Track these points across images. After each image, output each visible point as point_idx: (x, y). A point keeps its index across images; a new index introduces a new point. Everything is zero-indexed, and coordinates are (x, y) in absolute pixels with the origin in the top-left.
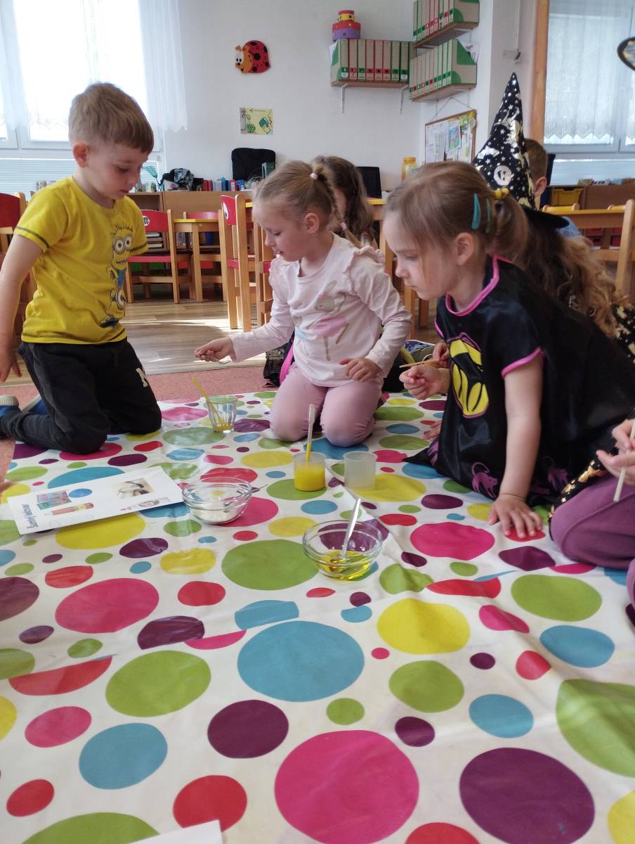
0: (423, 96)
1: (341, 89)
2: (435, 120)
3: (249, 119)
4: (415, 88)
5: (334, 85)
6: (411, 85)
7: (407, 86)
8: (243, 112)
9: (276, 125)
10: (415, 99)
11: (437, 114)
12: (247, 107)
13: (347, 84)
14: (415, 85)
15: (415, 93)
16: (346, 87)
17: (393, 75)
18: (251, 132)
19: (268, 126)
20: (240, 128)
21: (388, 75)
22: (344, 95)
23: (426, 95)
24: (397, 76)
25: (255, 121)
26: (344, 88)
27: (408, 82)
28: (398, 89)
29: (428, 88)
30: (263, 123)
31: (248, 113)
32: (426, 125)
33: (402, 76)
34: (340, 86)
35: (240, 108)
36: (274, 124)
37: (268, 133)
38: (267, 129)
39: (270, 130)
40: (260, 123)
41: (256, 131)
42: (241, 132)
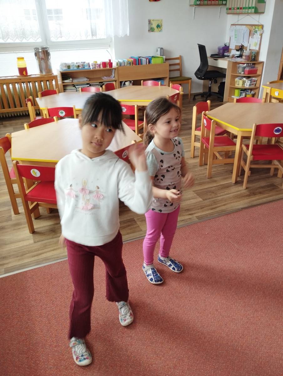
0: (234, 13)
1: (194, 8)
2: (237, 24)
3: (152, 25)
4: (230, 9)
5: (191, 6)
6: (228, 7)
7: (225, 7)
8: (150, 21)
9: (164, 27)
10: (228, 14)
11: (238, 21)
12: (151, 19)
14: (230, 7)
15: (230, 11)
17: (220, 2)
18: (152, 31)
19: (160, 28)
20: (148, 30)
21: (218, 2)
22: (195, 11)
23: (237, 13)
25: (154, 26)
26: (196, 8)
27: (226, 5)
28: (218, 6)
29: (238, 11)
30: (158, 26)
31: (152, 22)
32: (232, 25)
33: (223, 2)
34: (194, 6)
35: (148, 20)
36: (163, 27)
37: (160, 31)
38: (160, 29)
39: (161, 30)
40: (157, 27)
41: (154, 31)
42: (149, 32)
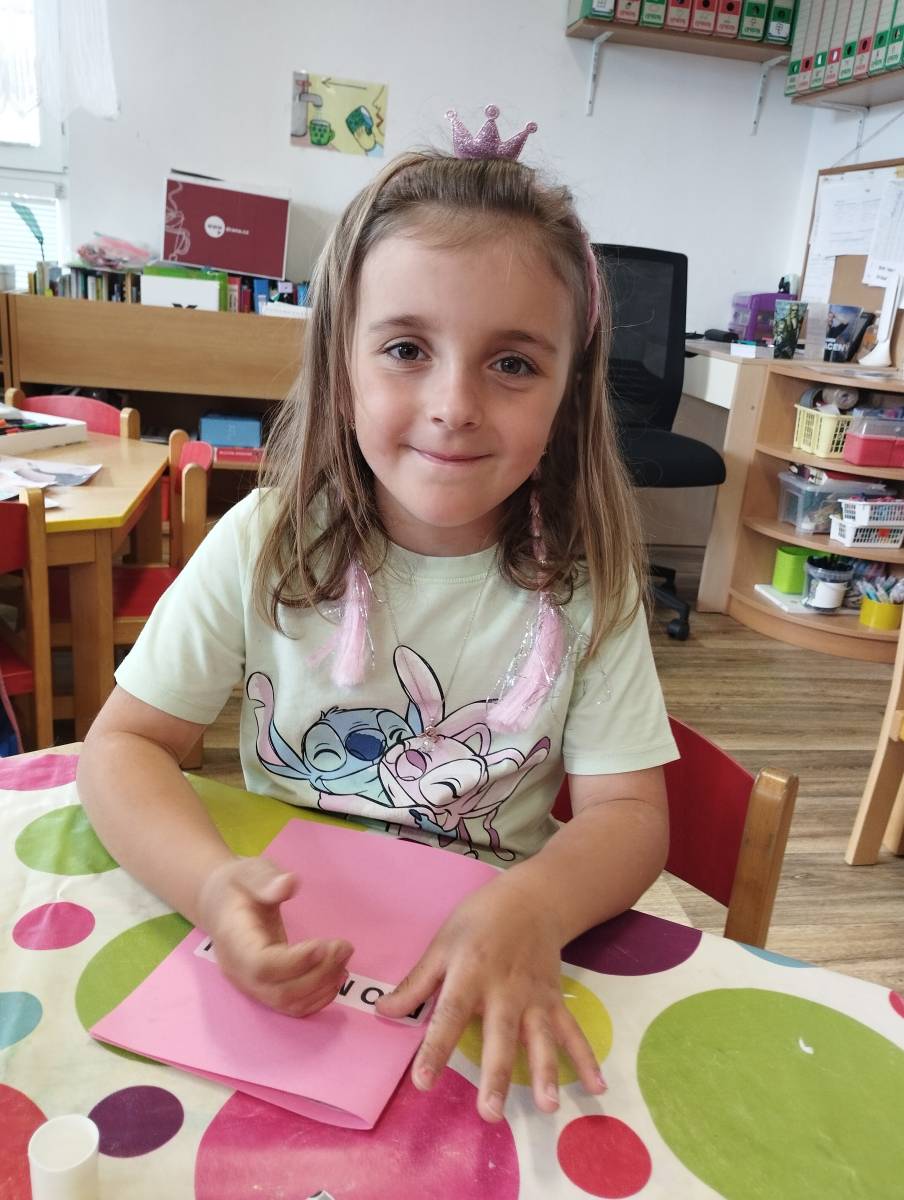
0: (829, 88)
1: (592, 49)
2: (851, 162)
3: (318, 106)
4: (807, 64)
5: (574, 33)
6: (797, 55)
7: (783, 58)
8: (303, 87)
9: (392, 132)
10: (800, 97)
11: (858, 146)
12: (316, 71)
13: (608, 34)
14: (809, 54)
15: (805, 79)
16: (609, 41)
17: (747, 21)
18: (319, 144)
19: (369, 132)
20: (288, 131)
21: (734, 19)
22: (597, 68)
23: (841, 85)
24: (760, 22)
25: (335, 115)
26: (602, 46)
27: (787, 45)
28: (753, 66)
29: (849, 66)
30: (357, 121)
31: (316, 88)
33: (773, 26)
34: (592, 39)
35: (296, 74)
36: (387, 126)
37: (367, 151)
38: (368, 142)
39: (376, 143)
40: (349, 123)
41: (332, 142)
42: (293, 143)
